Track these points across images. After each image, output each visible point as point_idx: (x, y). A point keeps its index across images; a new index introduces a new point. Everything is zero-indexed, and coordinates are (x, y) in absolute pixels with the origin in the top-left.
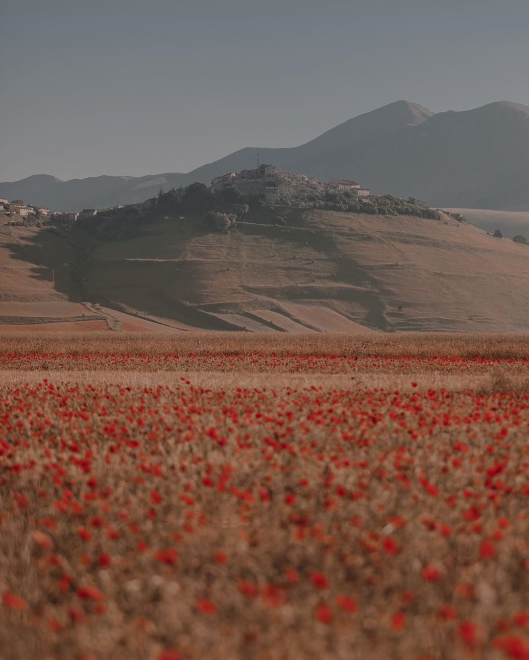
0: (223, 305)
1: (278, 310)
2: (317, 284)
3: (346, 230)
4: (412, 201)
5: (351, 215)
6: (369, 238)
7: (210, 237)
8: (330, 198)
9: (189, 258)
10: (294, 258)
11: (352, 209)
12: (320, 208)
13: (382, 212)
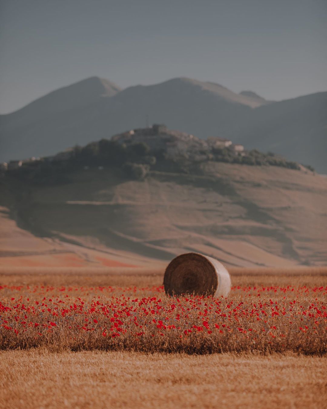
0: (165, 241)
1: (209, 244)
2: (231, 223)
3: (238, 178)
4: (271, 155)
5: (237, 166)
6: (258, 185)
7: (132, 184)
8: (216, 152)
9: (121, 201)
10: (205, 201)
11: (235, 161)
12: (212, 160)
13: (258, 164)
